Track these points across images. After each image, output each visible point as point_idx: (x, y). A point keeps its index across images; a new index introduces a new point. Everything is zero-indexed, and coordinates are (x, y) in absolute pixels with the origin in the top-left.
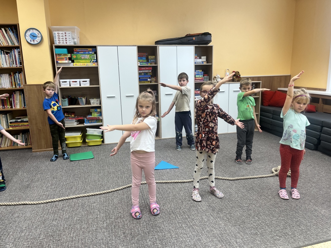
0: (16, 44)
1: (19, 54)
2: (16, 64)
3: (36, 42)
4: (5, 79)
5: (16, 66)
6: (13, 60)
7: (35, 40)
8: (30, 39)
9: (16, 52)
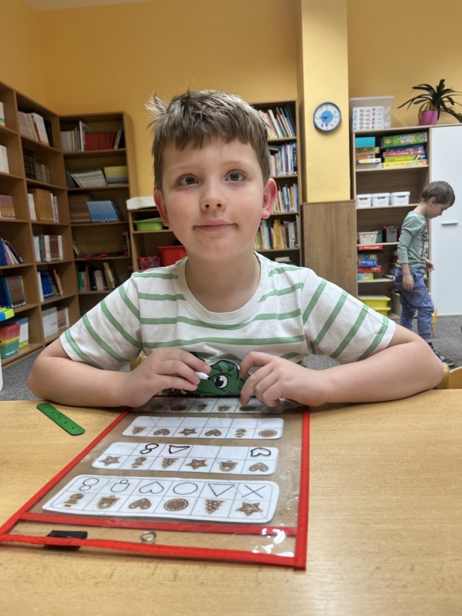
0: (291, 136)
1: (294, 153)
2: (287, 170)
3: (330, 128)
5: (286, 174)
7: (329, 124)
8: (322, 122)
9: (289, 148)
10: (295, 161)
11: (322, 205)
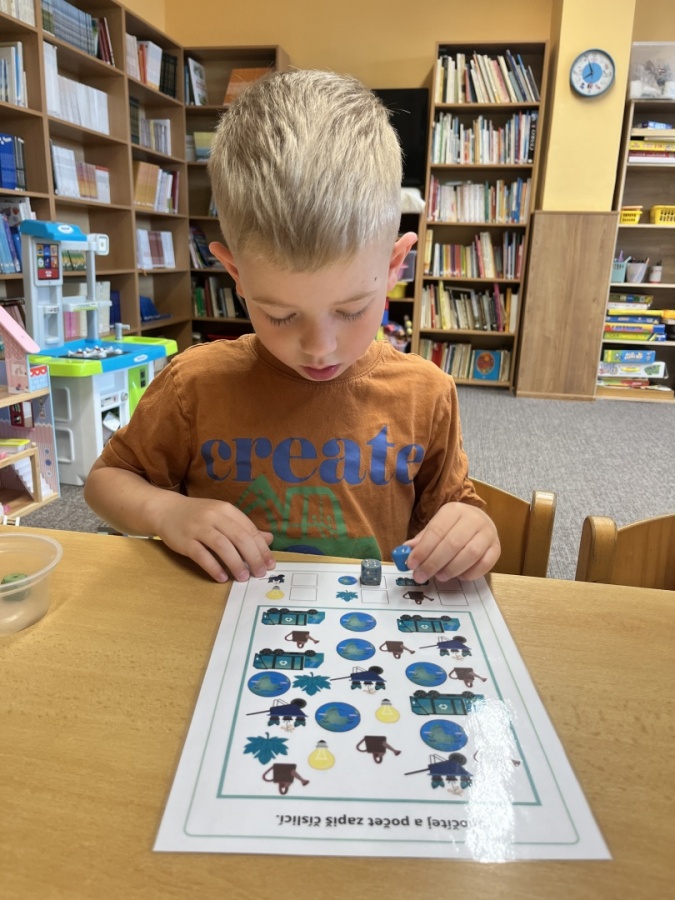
0: (531, 101)
1: (531, 129)
2: (517, 156)
3: (594, 91)
4: (475, 199)
5: (516, 163)
6: (509, 145)
7: (594, 85)
8: (583, 81)
9: (525, 121)
10: (531, 141)
11: (564, 216)
